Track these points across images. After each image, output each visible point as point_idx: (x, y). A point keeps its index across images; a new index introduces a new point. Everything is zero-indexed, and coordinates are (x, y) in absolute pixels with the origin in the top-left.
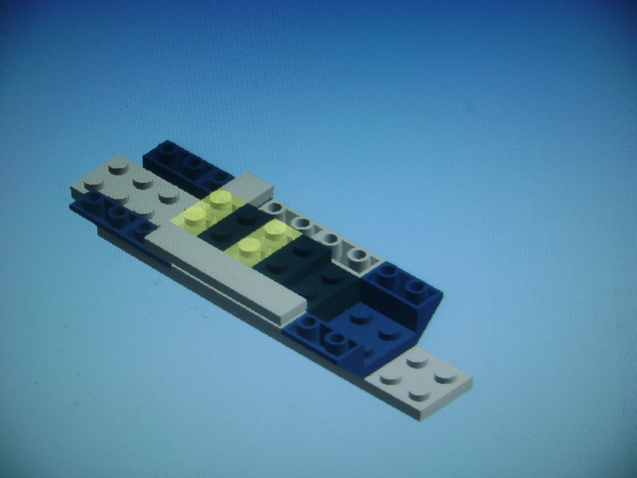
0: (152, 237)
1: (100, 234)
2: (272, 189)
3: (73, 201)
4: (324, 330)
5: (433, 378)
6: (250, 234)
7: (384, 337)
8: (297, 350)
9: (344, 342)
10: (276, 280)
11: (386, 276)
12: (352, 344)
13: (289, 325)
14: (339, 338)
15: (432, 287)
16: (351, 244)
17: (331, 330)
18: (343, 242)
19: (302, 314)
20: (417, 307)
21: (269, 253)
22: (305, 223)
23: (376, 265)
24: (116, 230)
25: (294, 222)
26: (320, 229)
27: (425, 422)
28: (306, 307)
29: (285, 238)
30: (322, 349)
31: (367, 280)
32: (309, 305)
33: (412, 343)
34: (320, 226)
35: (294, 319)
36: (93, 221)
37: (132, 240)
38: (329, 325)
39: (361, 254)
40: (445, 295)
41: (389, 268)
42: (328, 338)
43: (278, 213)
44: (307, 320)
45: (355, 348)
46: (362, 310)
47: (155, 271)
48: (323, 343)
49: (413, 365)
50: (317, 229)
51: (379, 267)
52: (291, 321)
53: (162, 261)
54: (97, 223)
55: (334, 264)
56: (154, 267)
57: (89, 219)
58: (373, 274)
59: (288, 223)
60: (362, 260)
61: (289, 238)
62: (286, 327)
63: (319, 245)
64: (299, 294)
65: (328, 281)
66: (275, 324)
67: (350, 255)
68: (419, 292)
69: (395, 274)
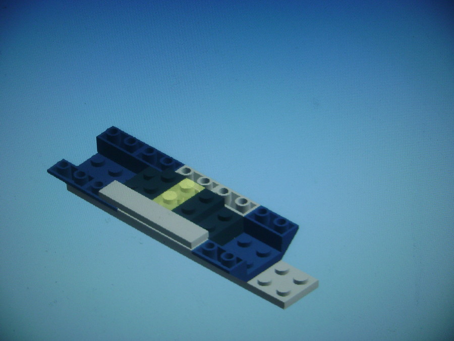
0: (104, 191)
1: (69, 189)
4: (220, 251)
5: (292, 281)
6: (170, 188)
7: (260, 255)
8: (202, 264)
9: (234, 259)
10: (188, 218)
11: (261, 215)
12: (239, 260)
13: (197, 248)
14: (230, 256)
15: (291, 222)
16: (238, 194)
17: (224, 251)
18: (232, 193)
19: (206, 241)
20: (281, 235)
21: (183, 201)
22: (207, 181)
23: (254, 208)
24: (79, 186)
25: (199, 180)
26: (217, 185)
27: (287, 310)
28: (208, 236)
29: (194, 191)
30: (219, 263)
31: (248, 218)
32: (210, 235)
33: (278, 258)
34: (217, 183)
35: (200, 244)
36: (64, 180)
37: (92, 194)
38: (223, 248)
39: (244, 201)
40: (300, 227)
41: (263, 210)
42: (223, 256)
43: (188, 174)
44: (209, 245)
45: (241, 263)
46: (245, 238)
47: (106, 213)
48: (219, 259)
49: (279, 273)
50: (215, 185)
51: (256, 209)
52: (198, 245)
53: (111, 207)
54: (66, 182)
55: (226, 208)
56: (105, 211)
57: (61, 179)
58: (253, 214)
59: (195, 181)
60: (245, 205)
61: (196, 191)
62: (195, 250)
63: (216, 195)
64: (203, 228)
65: (222, 219)
66: (187, 248)
67: (237, 202)
68: (283, 225)
69: (267, 214)
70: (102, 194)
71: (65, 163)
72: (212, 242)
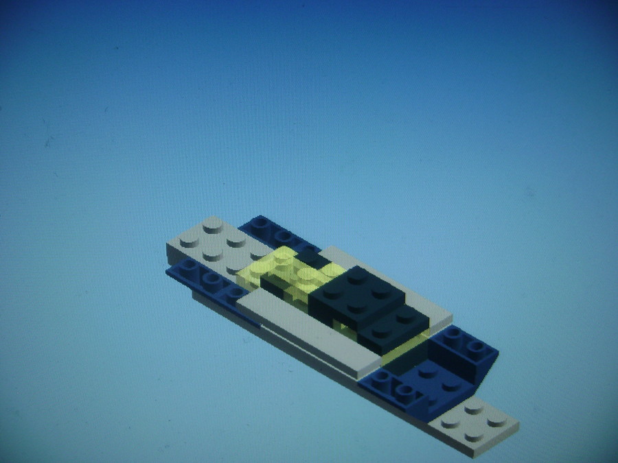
0: (243, 301)
1: (195, 297)
3: (169, 267)
4: (395, 383)
5: (486, 422)
7: (446, 388)
8: (371, 400)
9: (413, 392)
11: (451, 337)
12: (419, 395)
13: (364, 378)
14: (408, 389)
15: (490, 347)
17: (401, 383)
19: (377, 369)
20: (476, 364)
24: (209, 294)
27: (477, 460)
30: (392, 399)
31: (435, 341)
33: (471, 393)
35: (369, 373)
36: (188, 286)
37: (226, 304)
38: (399, 378)
40: (500, 353)
41: (454, 331)
42: (398, 390)
44: (381, 374)
45: (421, 398)
47: (245, 331)
48: (393, 393)
49: (470, 412)
51: (446, 329)
52: (367, 375)
53: (252, 322)
54: (192, 288)
57: (184, 283)
58: (441, 336)
62: (362, 380)
64: (375, 353)
66: (352, 378)
68: (480, 351)
69: (459, 336)
70: (240, 305)
71: (191, 262)
72: (385, 371)
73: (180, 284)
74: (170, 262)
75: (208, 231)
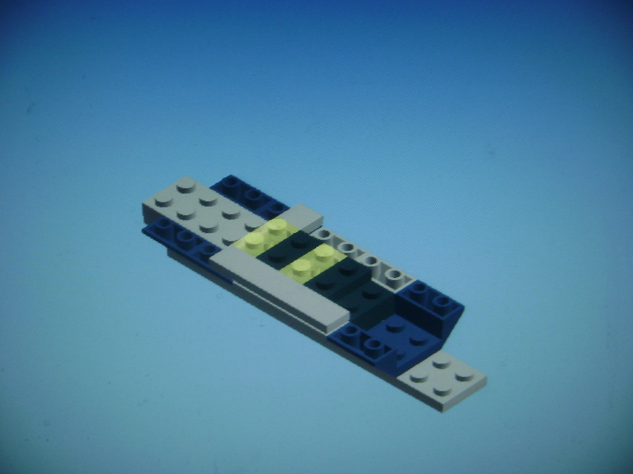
0: (215, 258)
1: (170, 255)
2: (322, 218)
3: (145, 226)
4: (364, 337)
5: (454, 377)
6: (302, 256)
7: (414, 343)
8: (340, 354)
9: (380, 347)
10: (324, 295)
11: (417, 292)
12: (387, 349)
13: (334, 332)
14: (377, 343)
15: (456, 302)
16: (389, 265)
17: (369, 337)
18: (382, 264)
19: (346, 324)
20: (443, 318)
21: (318, 273)
22: (350, 247)
23: (409, 283)
24: (183, 252)
25: (340, 246)
26: (362, 253)
27: (447, 414)
28: (349, 318)
29: (332, 260)
30: (362, 353)
31: (401, 295)
32: (351, 317)
33: (437, 348)
34: (363, 250)
35: (338, 328)
36: (163, 244)
37: (200, 261)
38: (368, 333)
39: (397, 274)
40: (466, 308)
41: (420, 286)
42: (367, 344)
43: (326, 238)
44: (349, 329)
45: (390, 352)
46: (395, 320)
47: (218, 287)
48: (362, 348)
49: (438, 366)
50: (360, 253)
51: (412, 284)
52: (336, 330)
53: (224, 278)
54: (166, 245)
55: (373, 283)
56: (217, 283)
57: (160, 241)
58: (407, 291)
59: (335, 247)
60: (397, 279)
61: (335, 260)
62: (331, 334)
63: (360, 266)
64: (344, 307)
65: (368, 296)
66: (321, 332)
67: (388, 275)
68: (445, 306)
69: (424, 291)
70: (213, 262)
71: (166, 221)
72: (353, 325)
73: (156, 242)
74: (146, 221)
75: (182, 190)
